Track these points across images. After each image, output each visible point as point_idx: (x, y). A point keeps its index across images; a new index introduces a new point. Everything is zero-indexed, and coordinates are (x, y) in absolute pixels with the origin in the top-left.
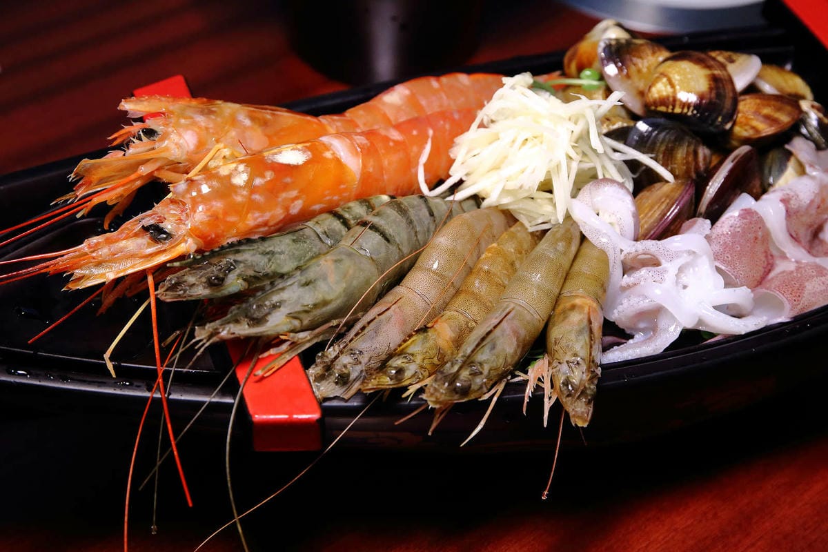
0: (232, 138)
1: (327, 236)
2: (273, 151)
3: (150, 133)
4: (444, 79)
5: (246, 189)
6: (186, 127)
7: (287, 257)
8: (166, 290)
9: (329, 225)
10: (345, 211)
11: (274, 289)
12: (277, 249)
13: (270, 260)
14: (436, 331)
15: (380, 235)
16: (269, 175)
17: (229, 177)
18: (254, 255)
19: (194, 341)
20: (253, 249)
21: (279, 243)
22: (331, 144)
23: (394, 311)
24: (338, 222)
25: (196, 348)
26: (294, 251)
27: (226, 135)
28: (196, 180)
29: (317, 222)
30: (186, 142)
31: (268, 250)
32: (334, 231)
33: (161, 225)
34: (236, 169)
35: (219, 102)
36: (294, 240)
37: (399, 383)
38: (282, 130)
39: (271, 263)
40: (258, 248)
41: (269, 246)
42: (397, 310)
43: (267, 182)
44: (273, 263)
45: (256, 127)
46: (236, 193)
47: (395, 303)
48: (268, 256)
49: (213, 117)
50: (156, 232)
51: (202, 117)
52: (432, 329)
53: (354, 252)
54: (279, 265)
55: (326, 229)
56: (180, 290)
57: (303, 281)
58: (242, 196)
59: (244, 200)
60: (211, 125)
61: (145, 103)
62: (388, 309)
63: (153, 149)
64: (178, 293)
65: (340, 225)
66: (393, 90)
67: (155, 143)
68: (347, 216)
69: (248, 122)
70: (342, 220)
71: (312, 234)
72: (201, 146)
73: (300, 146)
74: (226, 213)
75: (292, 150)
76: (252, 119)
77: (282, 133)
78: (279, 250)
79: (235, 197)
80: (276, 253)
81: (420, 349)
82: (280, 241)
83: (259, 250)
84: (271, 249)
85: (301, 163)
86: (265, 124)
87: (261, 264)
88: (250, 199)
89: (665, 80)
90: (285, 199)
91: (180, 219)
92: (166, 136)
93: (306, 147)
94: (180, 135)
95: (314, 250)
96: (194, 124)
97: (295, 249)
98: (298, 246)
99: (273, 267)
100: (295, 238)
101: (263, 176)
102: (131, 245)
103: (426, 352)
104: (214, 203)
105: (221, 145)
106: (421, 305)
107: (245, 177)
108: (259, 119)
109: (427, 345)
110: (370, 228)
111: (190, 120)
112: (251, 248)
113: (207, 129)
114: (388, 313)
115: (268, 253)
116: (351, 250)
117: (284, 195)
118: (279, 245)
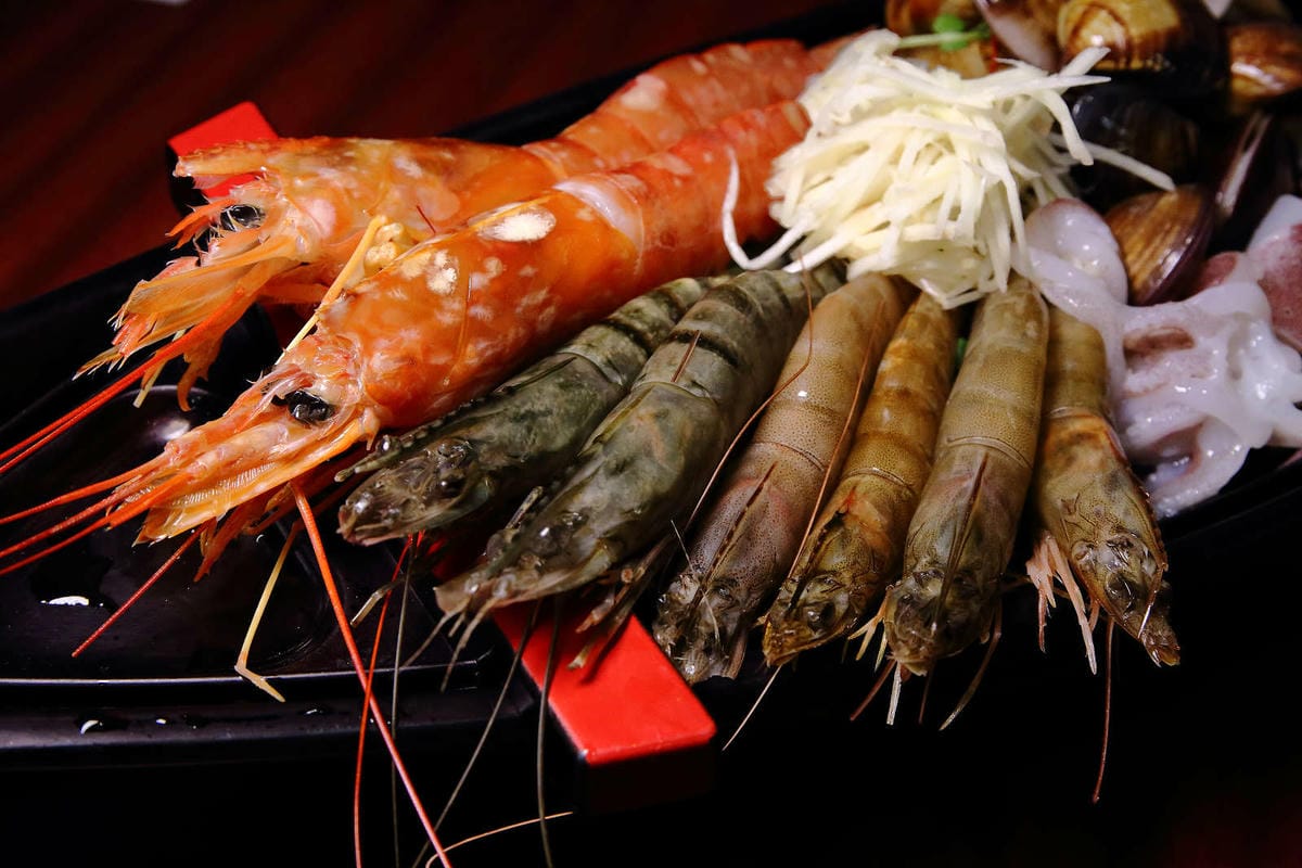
0: (395, 203)
1: (615, 368)
2: (487, 221)
3: (245, 213)
4: (710, 57)
5: (458, 299)
6: (311, 194)
7: (558, 421)
8: (356, 525)
9: (613, 348)
10: (632, 317)
11: (567, 489)
12: (538, 407)
13: (529, 430)
14: (856, 517)
15: (719, 355)
16: (494, 266)
17: (423, 279)
18: (500, 425)
19: (443, 621)
20: (498, 414)
21: (537, 394)
22: (582, 195)
23: (769, 491)
24: (627, 339)
25: (451, 634)
26: (569, 407)
27: (384, 198)
28: (363, 294)
29: (590, 345)
30: (315, 220)
31: (522, 411)
32: (623, 357)
33: (310, 392)
34: (432, 262)
35: (354, 141)
36: (562, 386)
37: (830, 634)
38: (477, 177)
39: (532, 436)
40: (506, 410)
41: (524, 403)
42: (774, 489)
43: (493, 280)
44: (535, 435)
45: (431, 177)
46: (441, 308)
47: (767, 476)
48: (526, 423)
49: (353, 168)
50: (306, 408)
51: (333, 170)
52: (849, 516)
53: (682, 393)
54: (546, 437)
55: (610, 356)
56: (386, 518)
57: (613, 465)
58: (453, 312)
59: (458, 319)
60: (353, 185)
61: (222, 158)
62: (759, 490)
63: (258, 243)
64: (382, 525)
65: (631, 344)
66: (634, 84)
67: (260, 233)
68: (638, 326)
69: (415, 170)
70: (632, 336)
71: (589, 369)
72: (346, 228)
73: (532, 205)
74: (427, 351)
75: (520, 214)
76: (422, 163)
77: (478, 184)
78: (542, 409)
79: (439, 317)
80: (538, 416)
81: (842, 559)
82: (540, 391)
83: (508, 413)
84: (527, 407)
85: (542, 235)
86: (446, 170)
87: (517, 440)
88: (466, 316)
89: (1103, 14)
90: (528, 309)
91: (345, 375)
92: (275, 216)
93: (542, 205)
94: (303, 210)
95: (599, 397)
96: (323, 185)
97: (567, 401)
98: (571, 394)
99: (538, 443)
100: (562, 380)
101: (482, 270)
102: (256, 437)
103: (855, 562)
104: (403, 334)
105: (382, 219)
106: (807, 471)
107: (450, 275)
108: (434, 163)
109: (851, 549)
110: (700, 344)
111: (315, 180)
112: (494, 412)
113: (348, 191)
114: (760, 499)
115: (523, 417)
116: (676, 392)
117: (525, 301)
118: (539, 399)
